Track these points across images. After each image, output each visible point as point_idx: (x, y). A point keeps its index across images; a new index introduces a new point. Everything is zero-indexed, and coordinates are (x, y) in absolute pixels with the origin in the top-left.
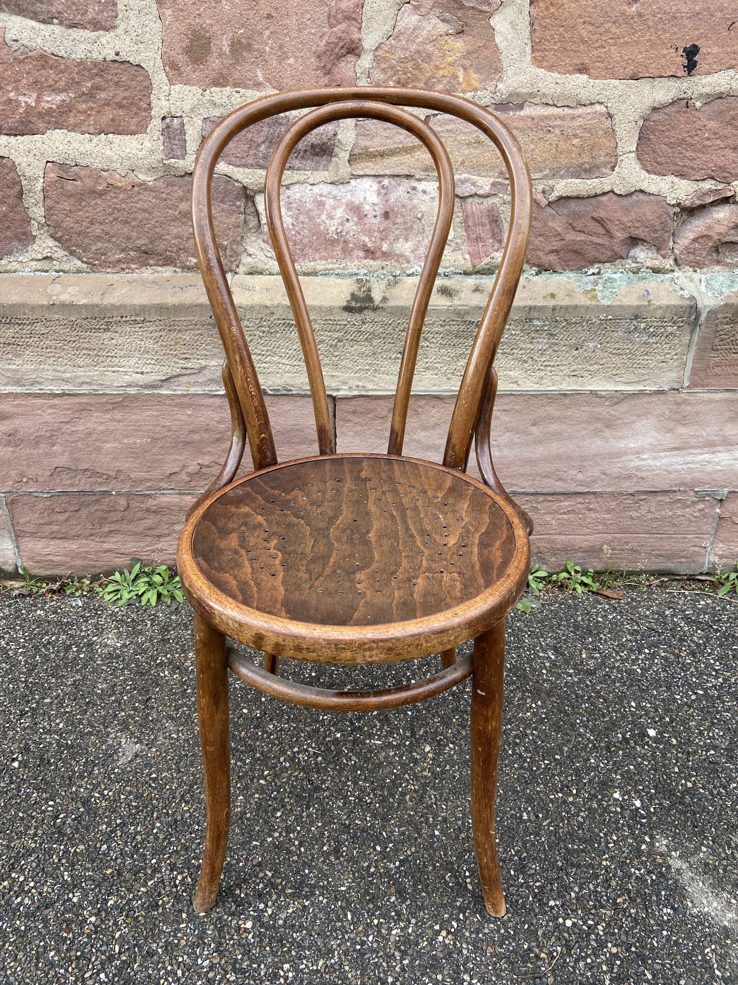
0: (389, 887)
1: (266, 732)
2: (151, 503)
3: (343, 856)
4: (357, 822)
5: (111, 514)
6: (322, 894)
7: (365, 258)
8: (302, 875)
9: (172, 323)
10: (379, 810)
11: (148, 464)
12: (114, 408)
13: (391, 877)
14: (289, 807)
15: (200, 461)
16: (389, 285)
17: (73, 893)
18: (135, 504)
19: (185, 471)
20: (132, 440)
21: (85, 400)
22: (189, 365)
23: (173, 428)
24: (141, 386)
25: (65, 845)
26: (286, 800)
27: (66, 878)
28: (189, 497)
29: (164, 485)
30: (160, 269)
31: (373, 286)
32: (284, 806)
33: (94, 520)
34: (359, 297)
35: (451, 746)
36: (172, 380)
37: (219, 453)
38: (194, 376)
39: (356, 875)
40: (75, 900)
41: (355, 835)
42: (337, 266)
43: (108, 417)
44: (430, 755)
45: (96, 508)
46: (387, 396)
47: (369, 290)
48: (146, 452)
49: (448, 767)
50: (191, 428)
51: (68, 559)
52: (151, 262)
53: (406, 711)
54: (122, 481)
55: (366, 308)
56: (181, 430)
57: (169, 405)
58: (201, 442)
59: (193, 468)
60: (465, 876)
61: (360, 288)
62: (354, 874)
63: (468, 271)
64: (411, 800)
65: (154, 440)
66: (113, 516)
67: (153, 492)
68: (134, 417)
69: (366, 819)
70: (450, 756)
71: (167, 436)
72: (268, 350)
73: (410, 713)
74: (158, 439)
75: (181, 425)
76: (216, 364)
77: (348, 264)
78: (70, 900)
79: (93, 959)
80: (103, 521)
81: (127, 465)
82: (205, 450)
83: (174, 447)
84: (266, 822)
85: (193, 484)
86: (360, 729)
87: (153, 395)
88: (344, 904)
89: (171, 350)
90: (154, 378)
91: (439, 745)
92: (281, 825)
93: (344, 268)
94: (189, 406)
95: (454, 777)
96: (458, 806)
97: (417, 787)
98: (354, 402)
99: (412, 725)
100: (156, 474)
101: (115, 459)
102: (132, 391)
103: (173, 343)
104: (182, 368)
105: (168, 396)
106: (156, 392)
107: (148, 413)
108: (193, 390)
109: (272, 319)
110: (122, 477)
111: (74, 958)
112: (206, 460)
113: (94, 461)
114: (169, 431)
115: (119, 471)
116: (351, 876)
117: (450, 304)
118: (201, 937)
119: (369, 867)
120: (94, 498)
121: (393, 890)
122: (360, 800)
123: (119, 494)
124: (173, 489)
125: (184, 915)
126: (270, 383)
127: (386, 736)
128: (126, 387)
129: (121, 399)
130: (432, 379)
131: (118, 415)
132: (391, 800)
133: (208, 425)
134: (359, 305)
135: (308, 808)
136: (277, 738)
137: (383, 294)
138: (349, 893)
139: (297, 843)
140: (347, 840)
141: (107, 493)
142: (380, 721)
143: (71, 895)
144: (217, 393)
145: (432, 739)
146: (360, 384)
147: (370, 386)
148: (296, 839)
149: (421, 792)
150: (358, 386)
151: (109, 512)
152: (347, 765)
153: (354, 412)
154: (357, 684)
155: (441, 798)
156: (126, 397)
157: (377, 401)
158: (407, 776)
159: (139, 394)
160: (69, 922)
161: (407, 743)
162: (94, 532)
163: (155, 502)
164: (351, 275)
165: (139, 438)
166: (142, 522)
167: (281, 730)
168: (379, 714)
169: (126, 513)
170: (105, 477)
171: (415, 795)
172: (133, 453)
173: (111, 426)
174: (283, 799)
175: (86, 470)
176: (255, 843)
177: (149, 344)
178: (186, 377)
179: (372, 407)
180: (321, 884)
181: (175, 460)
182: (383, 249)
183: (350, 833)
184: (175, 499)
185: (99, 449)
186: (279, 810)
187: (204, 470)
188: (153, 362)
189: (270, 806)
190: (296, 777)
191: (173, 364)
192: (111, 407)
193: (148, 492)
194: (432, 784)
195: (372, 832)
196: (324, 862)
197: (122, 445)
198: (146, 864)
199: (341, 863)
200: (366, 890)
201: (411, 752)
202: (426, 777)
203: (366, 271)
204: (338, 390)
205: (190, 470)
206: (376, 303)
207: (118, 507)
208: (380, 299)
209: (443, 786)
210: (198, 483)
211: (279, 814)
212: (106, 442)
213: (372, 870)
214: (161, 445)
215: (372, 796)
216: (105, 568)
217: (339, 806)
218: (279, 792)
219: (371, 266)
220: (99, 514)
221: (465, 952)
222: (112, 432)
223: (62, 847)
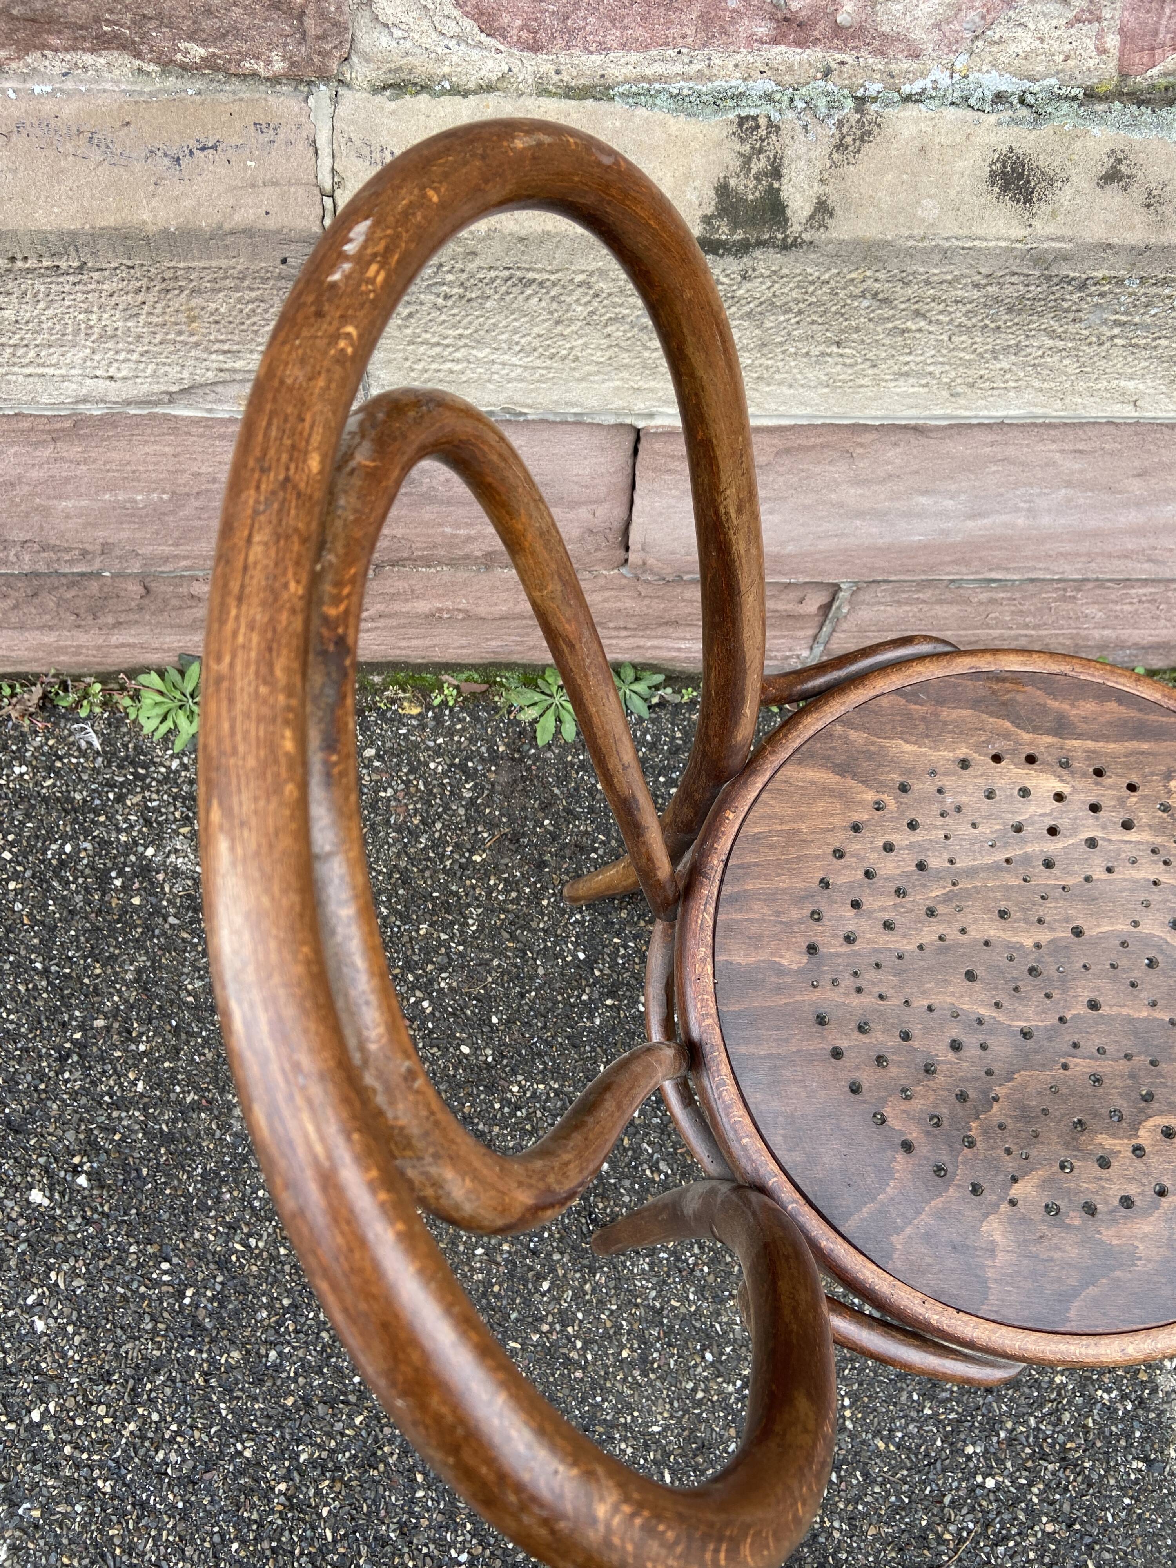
0: (726, 1427)
1: (509, 1102)
2: (197, 586)
3: (654, 1371)
4: (673, 1302)
5: (113, 601)
6: (624, 1439)
7: (775, 41)
8: (590, 1405)
9: (168, 275)
10: (710, 1279)
11: (176, 534)
12: (55, 440)
13: (728, 1409)
14: (561, 1272)
16: (840, 147)
17: (243, 1442)
18: (162, 589)
20: (123, 495)
22: (239, 365)
24: (115, 402)
25: (210, 1351)
27: (224, 1413)
30: (88, 59)
31: (789, 152)
32: (553, 1270)
33: (77, 609)
34: (742, 200)
39: (676, 1404)
40: (248, 1454)
41: (671, 1327)
42: (678, 68)
43: (46, 454)
45: (73, 592)
47: (776, 173)
48: (164, 514)
51: (41, 654)
52: (54, 41)
54: (120, 558)
55: (760, 243)
57: (201, 436)
60: (843, 1407)
61: (747, 160)
62: (671, 1404)
63: (1101, 90)
65: (179, 496)
66: (117, 605)
67: (200, 573)
68: (114, 455)
69: (687, 1298)
71: (209, 490)
72: (461, 336)
74: (188, 495)
77: (717, 61)
78: (240, 1454)
79: (297, 1552)
80: (96, 609)
81: (124, 534)
84: (527, 1303)
87: (152, 417)
88: (659, 1457)
89: (180, 333)
90: (145, 388)
92: (550, 1307)
93: (700, 76)
101: (91, 525)
102: (94, 409)
103: (182, 317)
104: (221, 370)
105: (195, 421)
106: (161, 411)
107: (148, 450)
109: (472, 266)
110: (117, 553)
111: (268, 1553)
114: (213, 482)
115: (106, 544)
116: (668, 1406)
117: (1019, 232)
118: (450, 1513)
119: (694, 1390)
120: (64, 580)
121: (733, 1432)
122: (678, 1259)
123: (119, 575)
125: (419, 1478)
128: (74, 403)
129: (68, 424)
130: (909, 396)
131: (74, 451)
132: (728, 1259)
134: (739, 235)
137: (818, 189)
138: (665, 1437)
139: (579, 1344)
140: (658, 1339)
141: (89, 575)
143: (239, 1446)
148: (577, 1337)
151: (106, 598)
152: (653, 1181)
160: (248, 1492)
162: (83, 622)
164: (718, 101)
165: (139, 492)
169: (147, 600)
170: (76, 552)
172: (132, 516)
173: (63, 471)
174: (549, 1255)
176: (512, 1344)
177: (113, 320)
180: (622, 1420)
182: (839, 19)
183: (662, 1324)
185: (44, 510)
186: (545, 1279)
188: (135, 356)
191: (193, 362)
192: (49, 438)
193: (187, 573)
195: (698, 1325)
196: (625, 1380)
197: (100, 504)
198: (345, 1385)
199: (650, 1383)
200: (692, 1431)
203: (771, 86)
204: (651, 415)
206: (795, 229)
207: (124, 594)
208: (808, 211)
211: (546, 1286)
212: (60, 498)
213: (700, 1395)
214: (197, 504)
215: (696, 1250)
216: (126, 666)
217: (643, 1270)
219: (790, 69)
220: (83, 601)
221: (836, 1535)
222: (67, 480)
223: (205, 1356)
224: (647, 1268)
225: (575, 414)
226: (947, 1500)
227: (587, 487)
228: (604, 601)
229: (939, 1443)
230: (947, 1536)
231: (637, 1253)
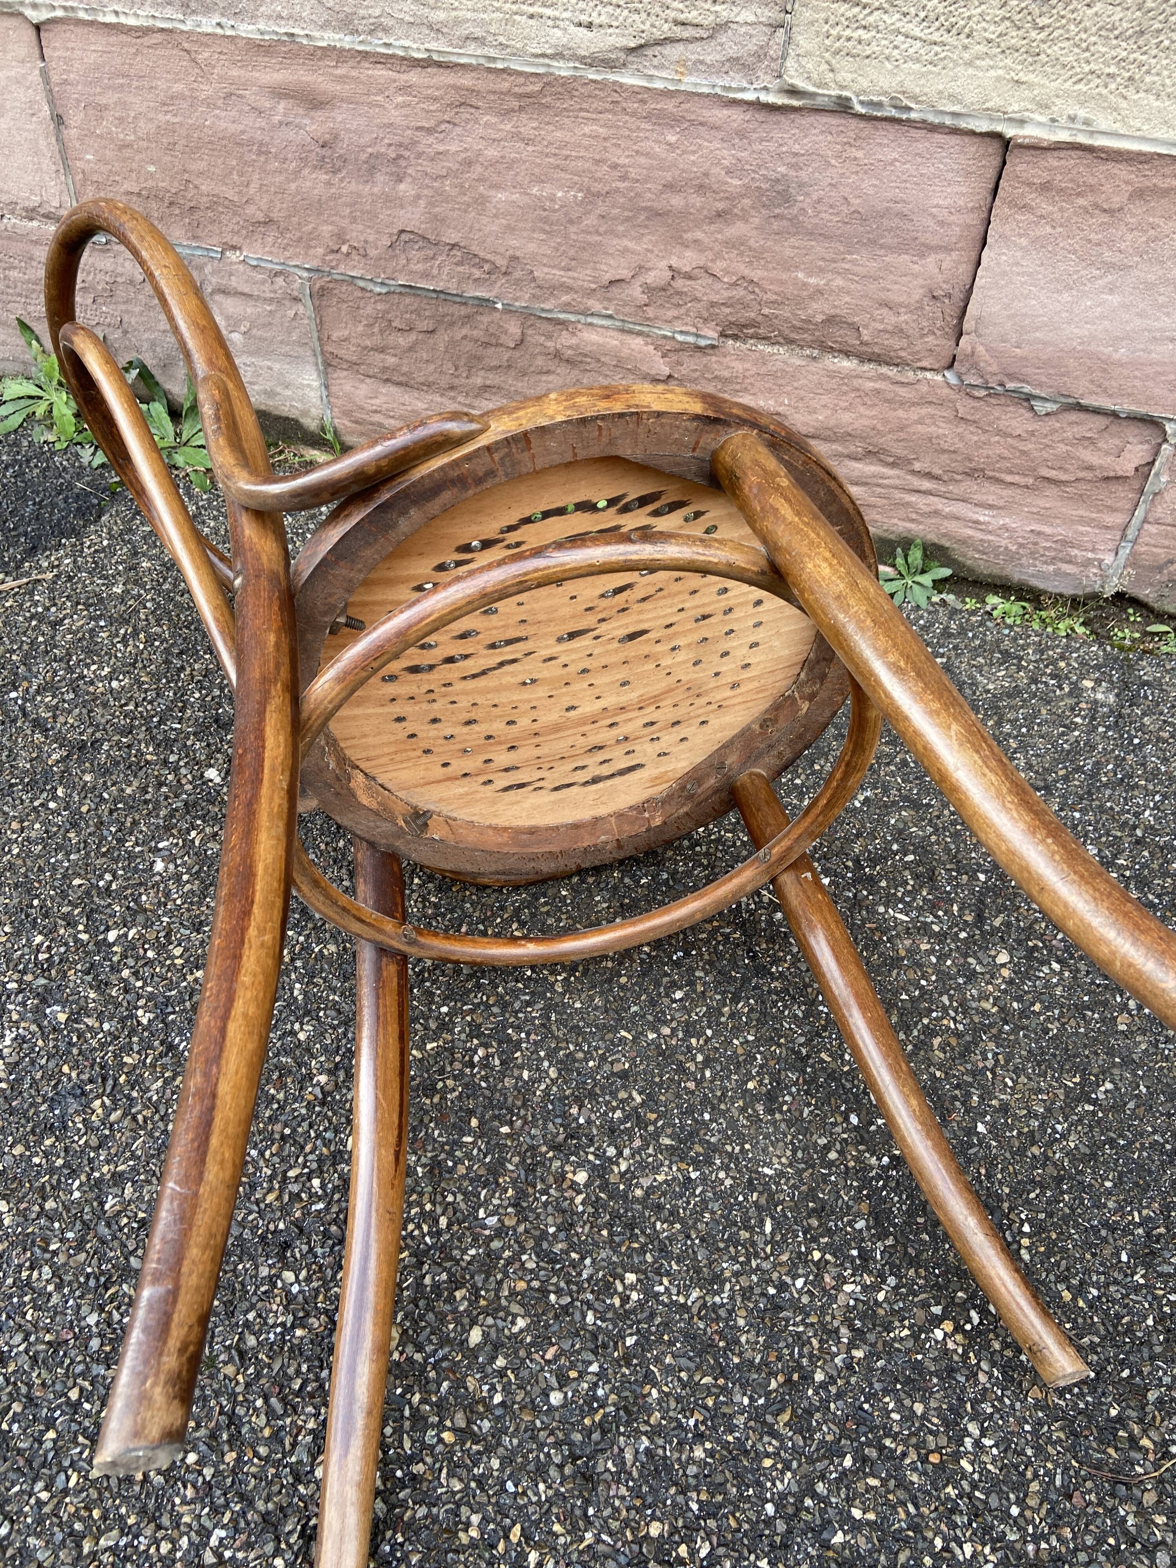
0: (858, 1199)
2: (565, 340)
3: (781, 1112)
4: (823, 1055)
5: (491, 351)
6: (726, 1168)
8: (695, 1120)
11: (572, 253)
12: (521, 109)
13: (866, 1182)
14: (700, 988)
15: (674, 262)
17: (302, 1024)
18: (535, 338)
19: (641, 280)
20: (548, 190)
21: (466, 80)
22: (693, 15)
23: (633, 173)
24: (582, 59)
25: (307, 937)
26: (698, 974)
27: (296, 993)
28: (640, 341)
29: (596, 306)
32: (691, 984)
33: (459, 358)
35: (1056, 966)
36: (649, 52)
37: (717, 247)
38: (697, 47)
39: (800, 1154)
40: (302, 1036)
41: (813, 1080)
43: (508, 127)
44: (1005, 973)
45: (464, 331)
46: (1140, 154)
48: (571, 222)
49: (1037, 1007)
50: (669, 176)
53: (976, 872)
54: (517, 282)
56: (646, 181)
57: (634, 114)
58: (684, 214)
59: (657, 275)
60: (1021, 1232)
62: (794, 1152)
64: (942, 1049)
65: (592, 196)
66: (493, 357)
67: (572, 318)
68: (558, 134)
69: (842, 1057)
70: (1048, 985)
71: (617, 190)
73: (982, 877)
74: (598, 195)
75: (650, 168)
76: (752, 18)
78: (294, 1033)
79: (308, 1147)
80: (474, 362)
81: (532, 247)
82: (688, 236)
83: (627, 219)
84: (653, 1003)
85: (650, 312)
86: (872, 881)
87: (603, 85)
88: (763, 1201)
90: (612, 40)
91: (1029, 956)
92: (677, 1015)
94: (674, 121)
95: (1046, 1031)
96: (1040, 1091)
97: (961, 1027)
98: (1052, 160)
99: (982, 902)
100: (583, 277)
101: (510, 229)
102: (563, 69)
104: (677, 23)
105: (635, 92)
106: (612, 77)
107: (587, 130)
108: (691, 82)
110: (517, 274)
111: (277, 1136)
112: (687, 260)
113: (471, 228)
114: (624, 178)
115: (514, 258)
116: (789, 1153)
118: (496, 1169)
119: (827, 1148)
120: (464, 311)
121: (864, 1207)
123: (508, 310)
124: (610, 317)
125: (474, 1122)
126: (865, 83)
127: (920, 909)
128: (552, 57)
129: (537, 88)
131: (528, 125)
133: (706, 175)
135: (736, 999)
136: (707, 854)
138: (778, 1184)
139: (700, 1058)
140: (796, 1084)
141: (485, 304)
142: (916, 877)
143: (297, 1026)
144: (739, 96)
145: (1019, 942)
146: (1082, 113)
147: (1104, 122)
148: (700, 1050)
149: (968, 1038)
150: (1072, 119)
151: (486, 345)
153: (1045, 187)
154: (886, 790)
155: (1007, 1062)
156: (550, 82)
157: (1110, 165)
158: (945, 999)
159: (575, 78)
160: (284, 1071)
161: (963, 935)
162: (456, 382)
163: (574, 341)
165: (561, 187)
166: (544, 378)
167: (718, 841)
168: (918, 863)
169: (517, 354)
170: (487, 267)
171: (953, 1041)
172: (545, 220)
173: (511, 151)
174: (692, 970)
175: (454, 246)
176: (623, 1033)
178: (680, 47)
179: (1092, 181)
180: (729, 1148)
181: (625, 251)
183: (805, 1072)
184: (613, 340)
185: (482, 201)
186: (680, 988)
187: (679, 283)
189: (666, 974)
190: (727, 937)
191: (658, 9)
192: (515, 104)
193: (562, 316)
194: (994, 1031)
195: (848, 1085)
196: (743, 1110)
197: (526, 199)
198: (430, 1010)
199: (774, 1123)
200: (811, 1189)
201: (966, 956)
202: (984, 1013)
204: (1022, 122)
205: (651, 278)
207: (504, 339)
209: (1018, 1042)
210: (661, 312)
211: (679, 995)
212: (497, 187)
213: (833, 1155)
214: (601, 209)
217: (796, 1016)
218: (687, 954)
220: (468, 346)
221: (982, 1378)
222: (511, 164)
223: (302, 939)
224: (800, 1014)
225: (954, 114)
226: (1152, 1396)
227: (942, 223)
228: (920, 421)
229: (1150, 1322)
230: (1145, 1442)
231: (793, 998)
